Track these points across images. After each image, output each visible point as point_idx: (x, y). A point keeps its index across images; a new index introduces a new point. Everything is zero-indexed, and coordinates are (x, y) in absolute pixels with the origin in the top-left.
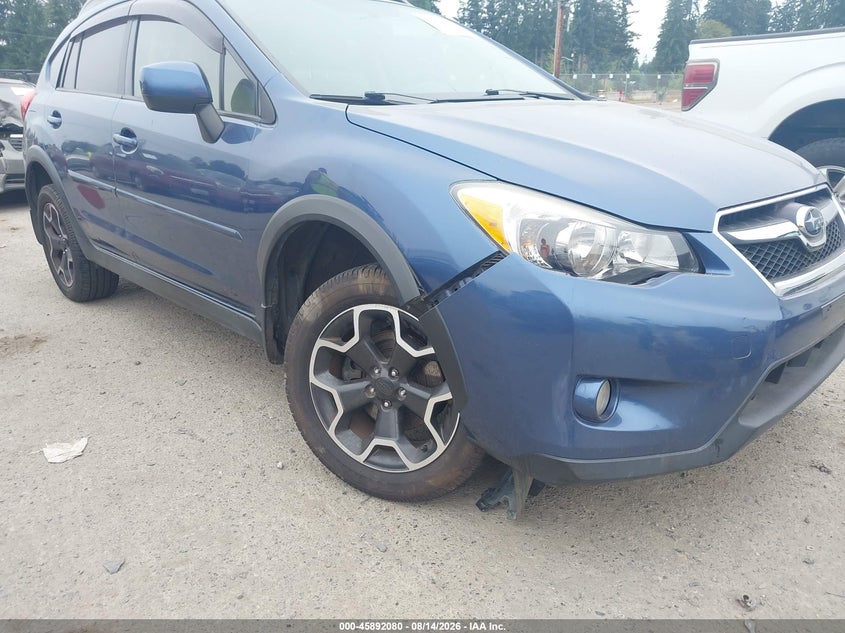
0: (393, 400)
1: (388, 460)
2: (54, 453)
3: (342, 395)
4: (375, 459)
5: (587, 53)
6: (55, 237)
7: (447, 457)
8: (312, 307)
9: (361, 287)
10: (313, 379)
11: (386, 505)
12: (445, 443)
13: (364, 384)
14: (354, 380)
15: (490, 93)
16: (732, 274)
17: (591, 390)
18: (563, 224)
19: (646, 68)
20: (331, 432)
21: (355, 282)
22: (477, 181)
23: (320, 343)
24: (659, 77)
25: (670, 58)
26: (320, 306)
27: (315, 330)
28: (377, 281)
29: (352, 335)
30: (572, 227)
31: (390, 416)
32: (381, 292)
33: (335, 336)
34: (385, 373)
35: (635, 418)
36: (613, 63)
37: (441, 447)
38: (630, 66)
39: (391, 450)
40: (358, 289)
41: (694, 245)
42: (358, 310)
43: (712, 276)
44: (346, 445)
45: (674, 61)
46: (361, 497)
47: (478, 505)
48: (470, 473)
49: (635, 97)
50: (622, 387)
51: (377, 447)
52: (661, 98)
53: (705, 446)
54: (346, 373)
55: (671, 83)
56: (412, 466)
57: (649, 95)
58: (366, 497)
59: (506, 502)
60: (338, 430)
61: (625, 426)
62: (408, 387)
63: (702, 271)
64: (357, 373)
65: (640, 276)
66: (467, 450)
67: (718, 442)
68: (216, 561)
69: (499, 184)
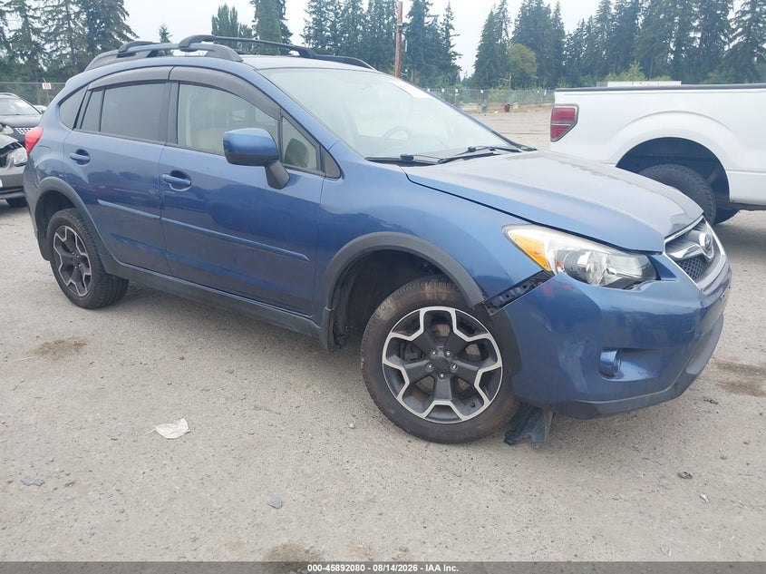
0: (447, 372)
1: (444, 416)
2: (166, 431)
3: (408, 371)
4: (435, 415)
5: (418, 69)
6: (65, 254)
7: (492, 409)
8: (386, 309)
9: (428, 295)
10: (385, 361)
11: (444, 447)
12: (490, 400)
13: (425, 362)
14: (413, 360)
15: (471, 150)
16: (678, 280)
17: (610, 356)
18: (583, 252)
19: (467, 83)
20: (399, 398)
21: (422, 292)
22: (519, 225)
23: (392, 335)
24: (482, 92)
25: (487, 75)
26: (394, 309)
27: (389, 326)
28: (440, 290)
29: (418, 328)
30: (588, 254)
31: (444, 384)
32: (444, 298)
33: (402, 329)
34: (441, 354)
35: (631, 372)
36: (440, 78)
37: (487, 403)
38: (453, 80)
39: (448, 408)
40: (425, 297)
41: (653, 262)
42: (423, 311)
43: (665, 282)
44: (411, 407)
45: (490, 77)
46: (423, 444)
47: (505, 441)
48: (509, 419)
49: (464, 109)
50: (624, 353)
51: (436, 406)
52: (484, 109)
53: (670, 387)
54: (407, 356)
55: (490, 97)
56: (464, 418)
57: (474, 107)
58: (426, 443)
59: (530, 437)
60: (405, 396)
61: (626, 379)
62: (459, 363)
63: (658, 279)
64: (415, 355)
65: (627, 283)
66: (508, 403)
67: (676, 384)
68: (347, 493)
69: (534, 226)
